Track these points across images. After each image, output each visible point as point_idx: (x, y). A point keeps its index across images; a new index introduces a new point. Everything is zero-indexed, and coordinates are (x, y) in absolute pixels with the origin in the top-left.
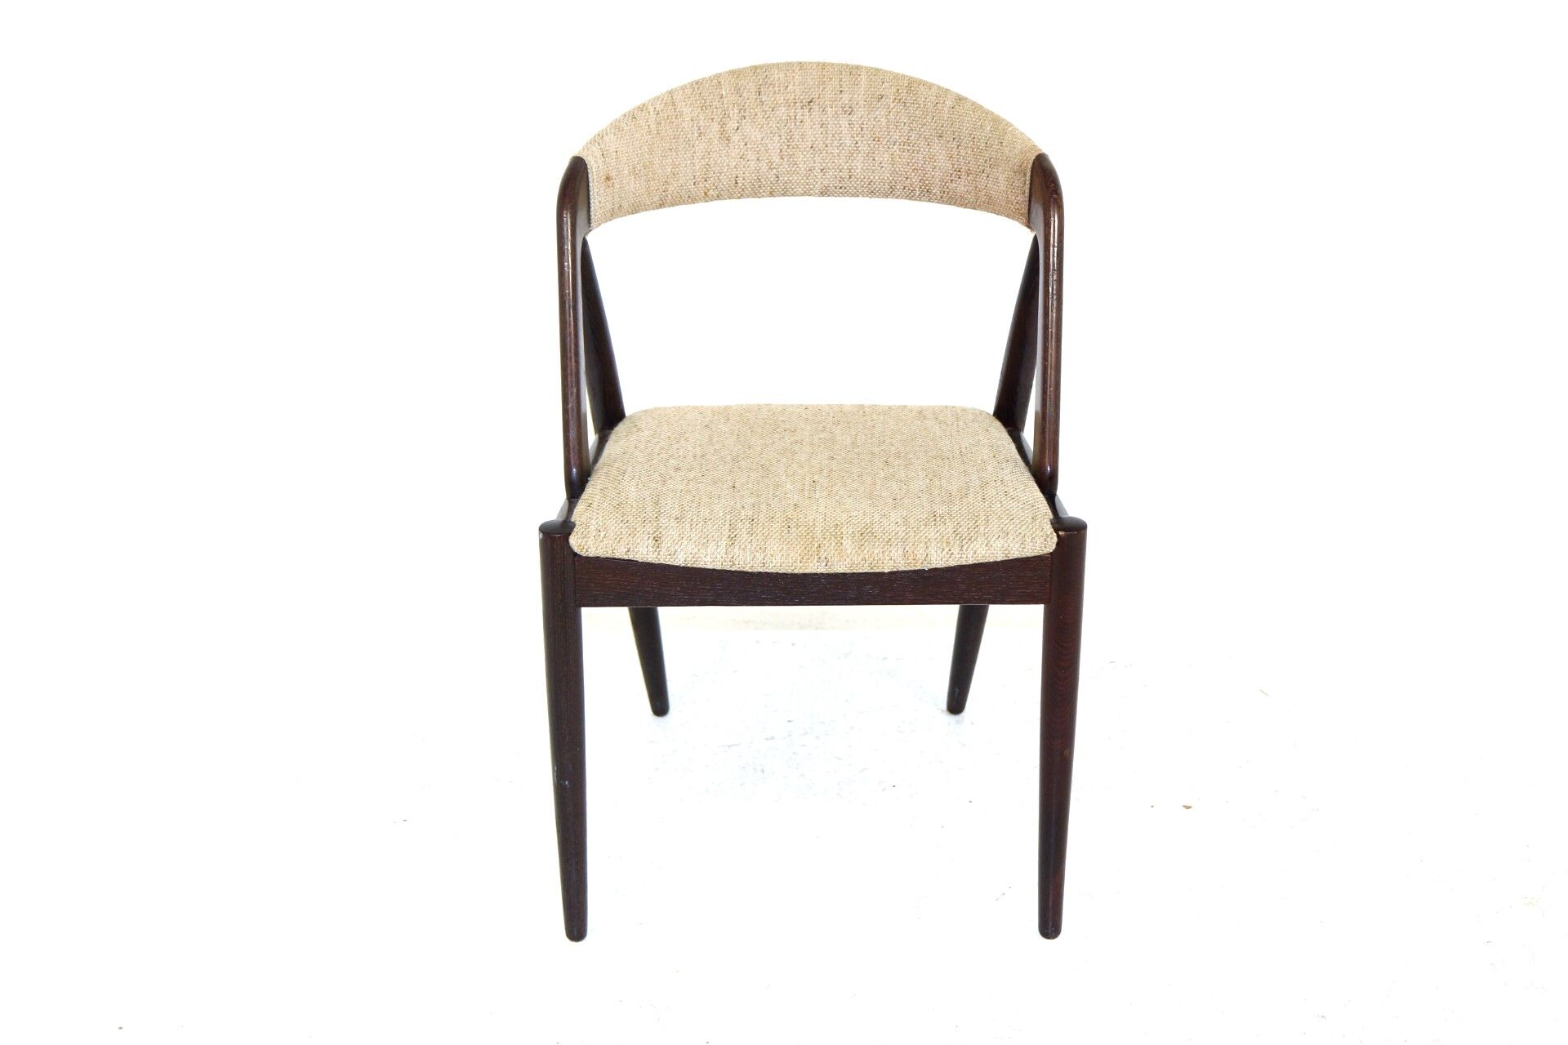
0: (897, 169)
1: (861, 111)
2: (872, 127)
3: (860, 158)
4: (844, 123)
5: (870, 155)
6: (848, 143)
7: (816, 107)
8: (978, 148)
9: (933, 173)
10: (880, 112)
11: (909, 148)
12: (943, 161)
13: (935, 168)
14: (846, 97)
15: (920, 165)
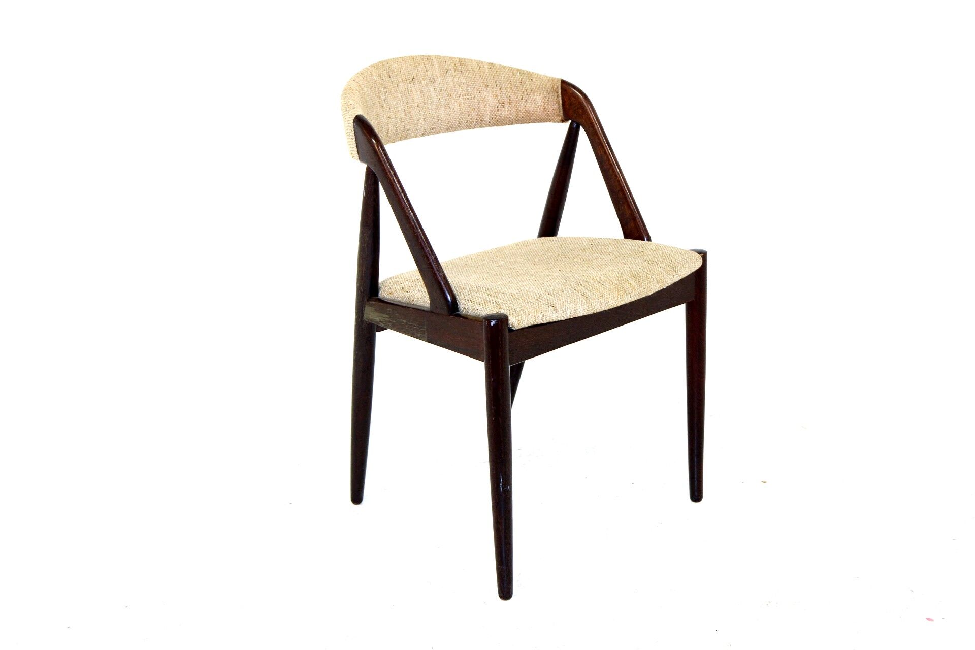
0: (463, 111)
1: (439, 80)
2: (446, 88)
3: (443, 108)
4: (431, 88)
5: (447, 105)
6: (435, 100)
7: (416, 82)
8: (515, 87)
9: (485, 109)
10: (450, 79)
11: (468, 97)
12: (491, 99)
13: (486, 105)
14: (429, 73)
15: (476, 106)
